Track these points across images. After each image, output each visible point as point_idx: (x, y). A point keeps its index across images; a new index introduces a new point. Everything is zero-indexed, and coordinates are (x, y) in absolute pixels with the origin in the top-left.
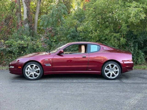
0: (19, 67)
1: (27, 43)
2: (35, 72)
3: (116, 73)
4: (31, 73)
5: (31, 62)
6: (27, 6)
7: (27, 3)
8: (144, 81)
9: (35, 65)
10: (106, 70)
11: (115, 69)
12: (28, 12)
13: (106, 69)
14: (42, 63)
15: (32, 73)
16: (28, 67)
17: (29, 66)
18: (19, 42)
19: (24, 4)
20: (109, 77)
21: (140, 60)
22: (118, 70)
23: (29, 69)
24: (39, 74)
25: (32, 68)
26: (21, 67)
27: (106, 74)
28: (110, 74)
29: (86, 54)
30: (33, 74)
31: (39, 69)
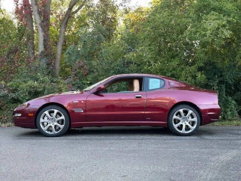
0: (29, 115)
1: (43, 85)
2: (56, 123)
3: (193, 125)
4: (49, 125)
5: (50, 107)
6: (44, 31)
7: (45, 26)
8: (239, 137)
9: (56, 111)
10: (175, 120)
11: (190, 118)
12: (45, 40)
13: (175, 117)
14: (68, 108)
15: (51, 125)
16: (46, 115)
17: (47, 112)
18: (30, 83)
19: (40, 29)
20: (181, 132)
21: (229, 113)
22: (195, 119)
23: (46, 118)
24: (63, 126)
25: (51, 116)
26: (32, 115)
27: (176, 126)
28: (182, 126)
29: (141, 92)
30: (53, 126)
31: (63, 117)
